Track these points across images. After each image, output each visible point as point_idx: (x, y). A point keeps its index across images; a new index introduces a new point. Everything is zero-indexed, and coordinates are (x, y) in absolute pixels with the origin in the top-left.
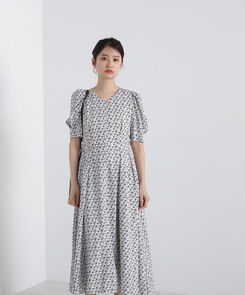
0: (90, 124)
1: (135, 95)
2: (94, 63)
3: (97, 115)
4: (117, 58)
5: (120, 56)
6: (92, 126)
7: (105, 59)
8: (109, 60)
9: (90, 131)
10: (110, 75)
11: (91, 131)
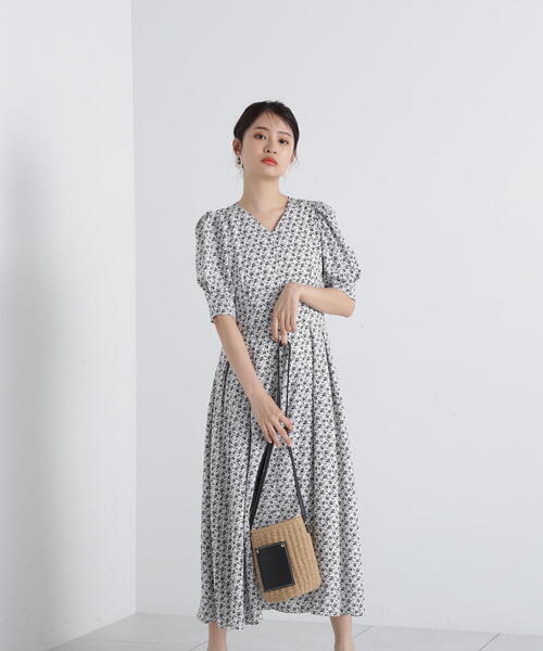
0: (248, 279)
1: (320, 209)
2: (237, 148)
3: (259, 261)
4: (285, 137)
5: (291, 133)
6: (252, 283)
7: (261, 137)
8: (270, 140)
9: (247, 293)
10: (271, 170)
11: (250, 295)
